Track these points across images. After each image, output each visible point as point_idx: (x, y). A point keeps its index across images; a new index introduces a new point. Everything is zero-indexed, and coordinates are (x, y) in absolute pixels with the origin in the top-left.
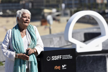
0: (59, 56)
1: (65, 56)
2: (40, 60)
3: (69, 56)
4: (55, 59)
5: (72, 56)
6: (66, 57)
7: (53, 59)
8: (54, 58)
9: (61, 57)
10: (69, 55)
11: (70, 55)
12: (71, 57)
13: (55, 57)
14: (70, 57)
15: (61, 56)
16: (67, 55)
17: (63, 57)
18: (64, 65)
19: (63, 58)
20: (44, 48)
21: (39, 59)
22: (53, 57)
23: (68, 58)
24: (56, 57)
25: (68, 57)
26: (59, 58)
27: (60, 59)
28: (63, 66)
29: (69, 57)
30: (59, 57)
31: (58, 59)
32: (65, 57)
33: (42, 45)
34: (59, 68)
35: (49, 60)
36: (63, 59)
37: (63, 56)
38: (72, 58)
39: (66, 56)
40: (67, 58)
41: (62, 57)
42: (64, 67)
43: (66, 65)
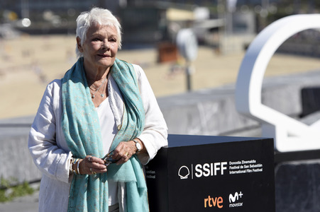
0: (219, 164)
1: (237, 165)
2: (154, 177)
3: (252, 164)
4: (207, 173)
5: (261, 165)
6: (242, 167)
7: (199, 173)
8: (202, 169)
9: (225, 168)
10: (251, 162)
11: (255, 162)
12: (260, 168)
13: (206, 167)
14: (256, 168)
15: (226, 163)
16: (246, 162)
17: (232, 168)
18: (236, 194)
19: (231, 170)
20: (170, 138)
21: (153, 175)
22: (199, 168)
23: (249, 171)
24: (210, 169)
25: (247, 167)
26: (219, 169)
27: (222, 173)
28: (231, 196)
29: (251, 169)
30: (217, 166)
31: (215, 174)
32: (238, 168)
33: (163, 129)
34: (217, 202)
35: (186, 177)
36: (231, 173)
37: (231, 163)
38: (261, 170)
39: (243, 165)
40: (245, 172)
41: (228, 168)
42: (236, 202)
43: (241, 195)
